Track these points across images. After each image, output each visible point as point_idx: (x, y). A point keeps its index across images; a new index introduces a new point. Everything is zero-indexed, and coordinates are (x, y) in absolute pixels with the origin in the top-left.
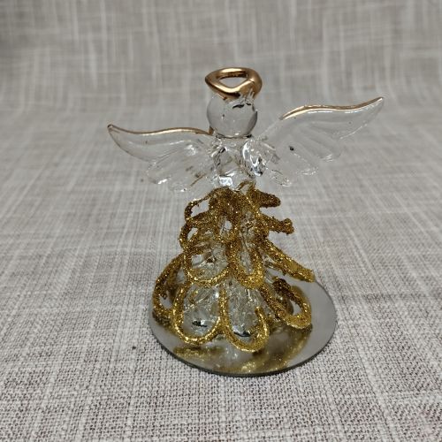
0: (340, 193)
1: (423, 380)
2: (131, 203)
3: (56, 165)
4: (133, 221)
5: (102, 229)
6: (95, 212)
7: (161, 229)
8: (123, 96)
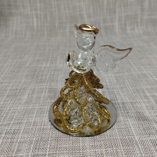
0: (122, 66)
1: (151, 131)
2: (49, 71)
3: (22, 58)
4: (49, 77)
5: (38, 80)
6: (36, 74)
7: (59, 80)
8: (46, 33)
